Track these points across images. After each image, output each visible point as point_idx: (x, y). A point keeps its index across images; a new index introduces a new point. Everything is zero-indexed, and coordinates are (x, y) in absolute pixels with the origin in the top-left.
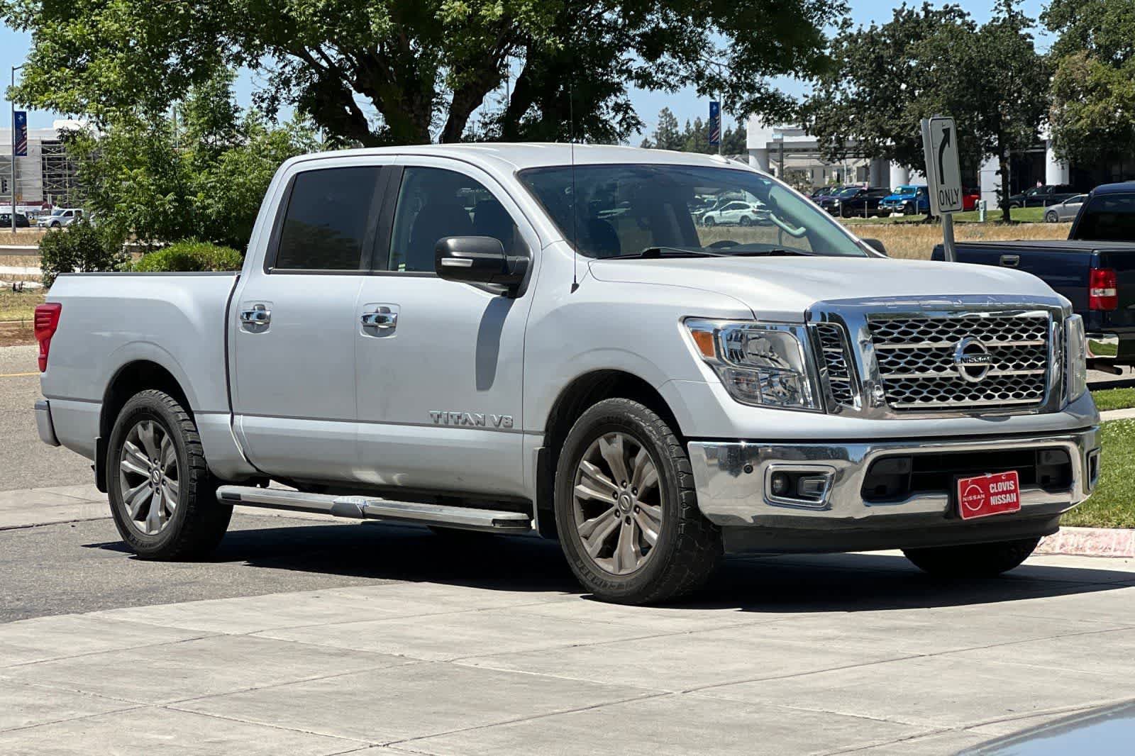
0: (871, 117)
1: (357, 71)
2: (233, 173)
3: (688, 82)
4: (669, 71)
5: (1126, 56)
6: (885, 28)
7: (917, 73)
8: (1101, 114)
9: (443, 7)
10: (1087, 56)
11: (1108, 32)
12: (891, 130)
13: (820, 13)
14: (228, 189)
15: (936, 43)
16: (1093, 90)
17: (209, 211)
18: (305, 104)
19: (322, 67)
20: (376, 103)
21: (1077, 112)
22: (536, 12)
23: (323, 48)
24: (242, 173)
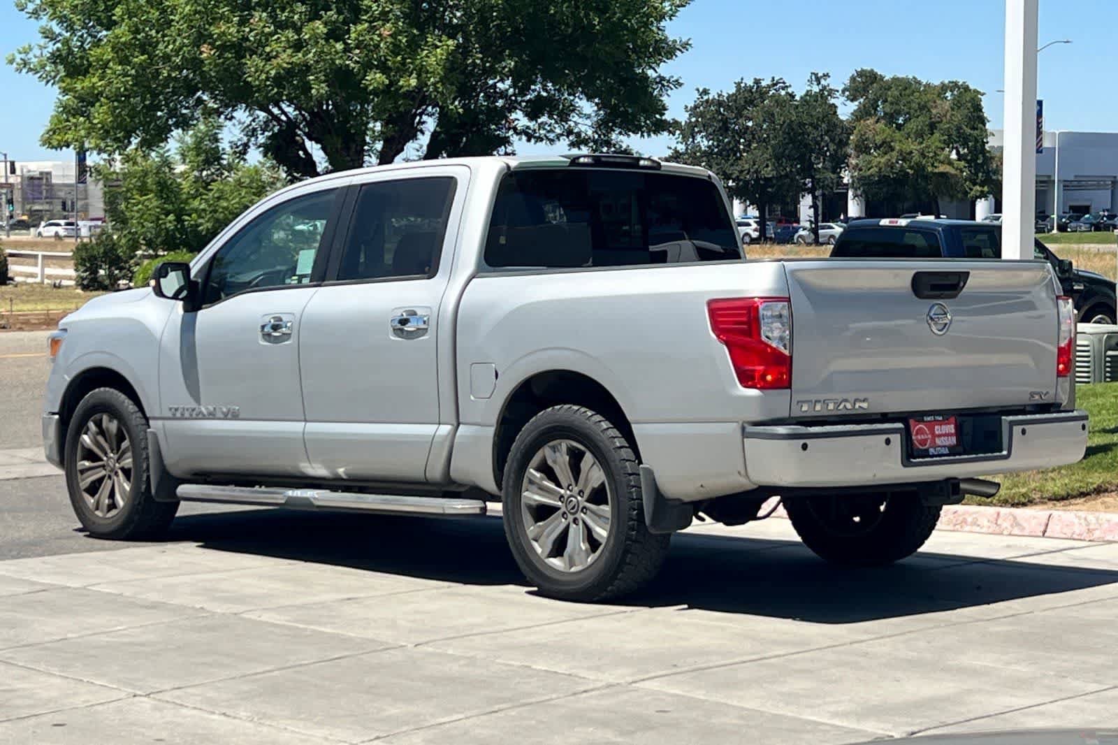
0: (717, 164)
1: (308, 124)
2: (219, 198)
3: (561, 138)
4: (549, 128)
5: (905, 121)
6: (729, 96)
7: (752, 132)
8: (886, 165)
9: (367, 78)
10: (877, 122)
11: (892, 103)
12: (731, 174)
13: (660, 85)
14: (215, 211)
15: (766, 109)
16: (881, 146)
17: (201, 228)
18: (267, 149)
19: (282, 121)
20: (323, 149)
21: (870, 162)
22: (443, 84)
23: (283, 106)
24: (227, 199)
